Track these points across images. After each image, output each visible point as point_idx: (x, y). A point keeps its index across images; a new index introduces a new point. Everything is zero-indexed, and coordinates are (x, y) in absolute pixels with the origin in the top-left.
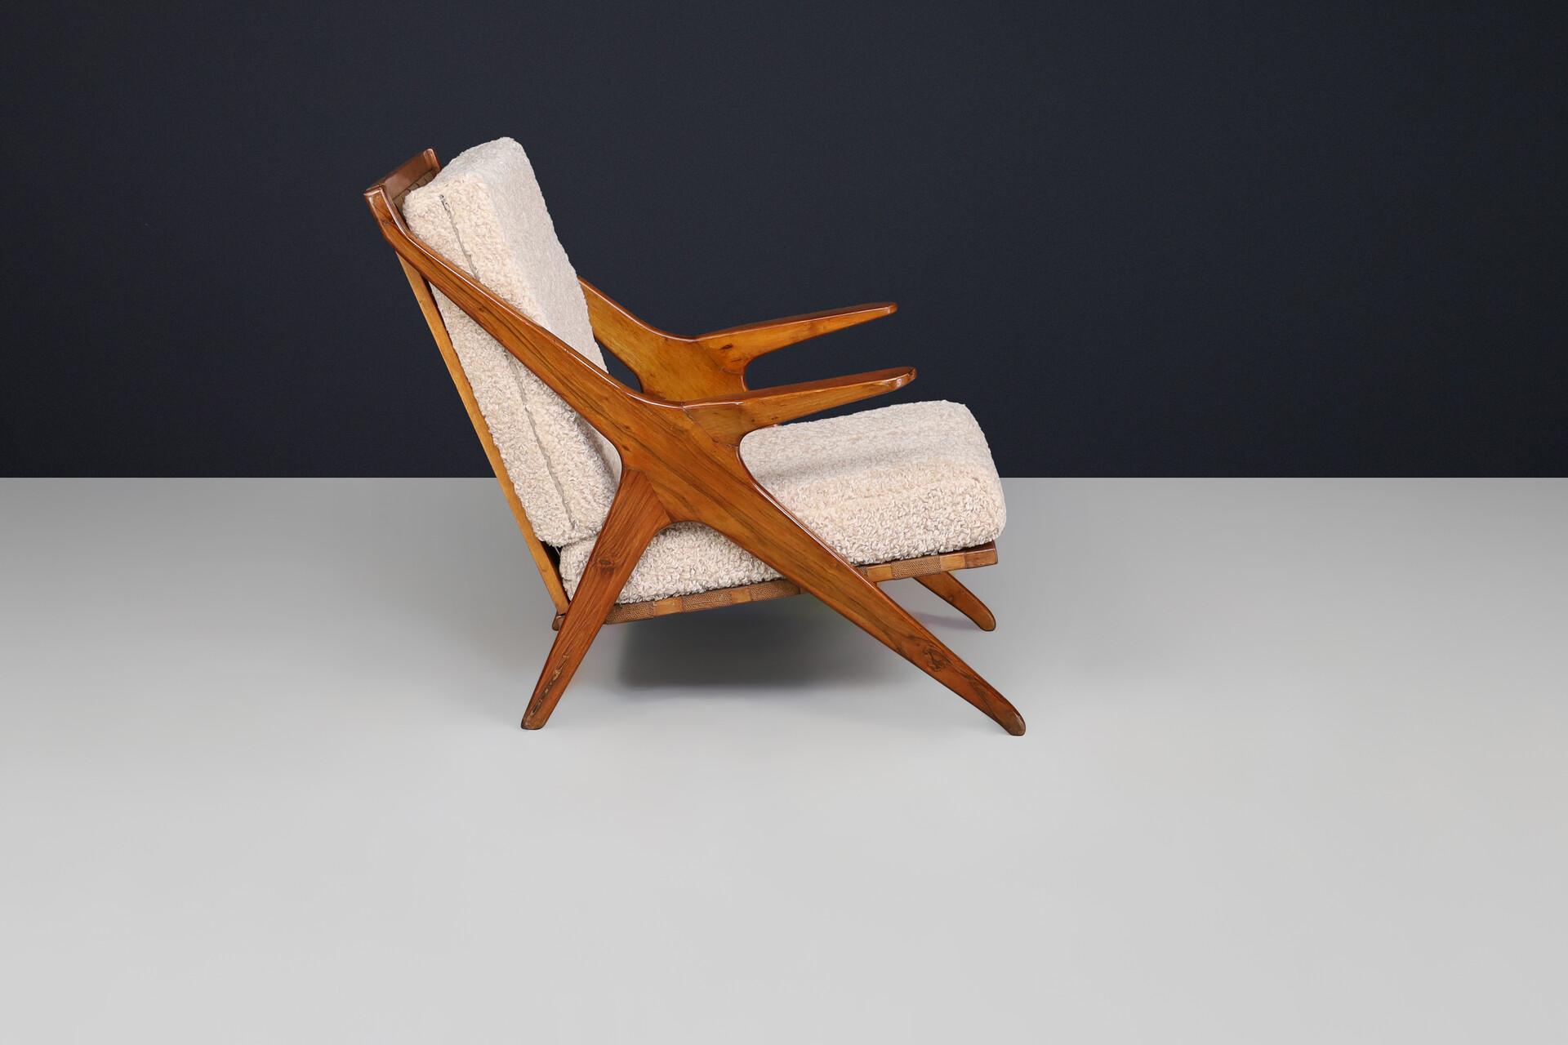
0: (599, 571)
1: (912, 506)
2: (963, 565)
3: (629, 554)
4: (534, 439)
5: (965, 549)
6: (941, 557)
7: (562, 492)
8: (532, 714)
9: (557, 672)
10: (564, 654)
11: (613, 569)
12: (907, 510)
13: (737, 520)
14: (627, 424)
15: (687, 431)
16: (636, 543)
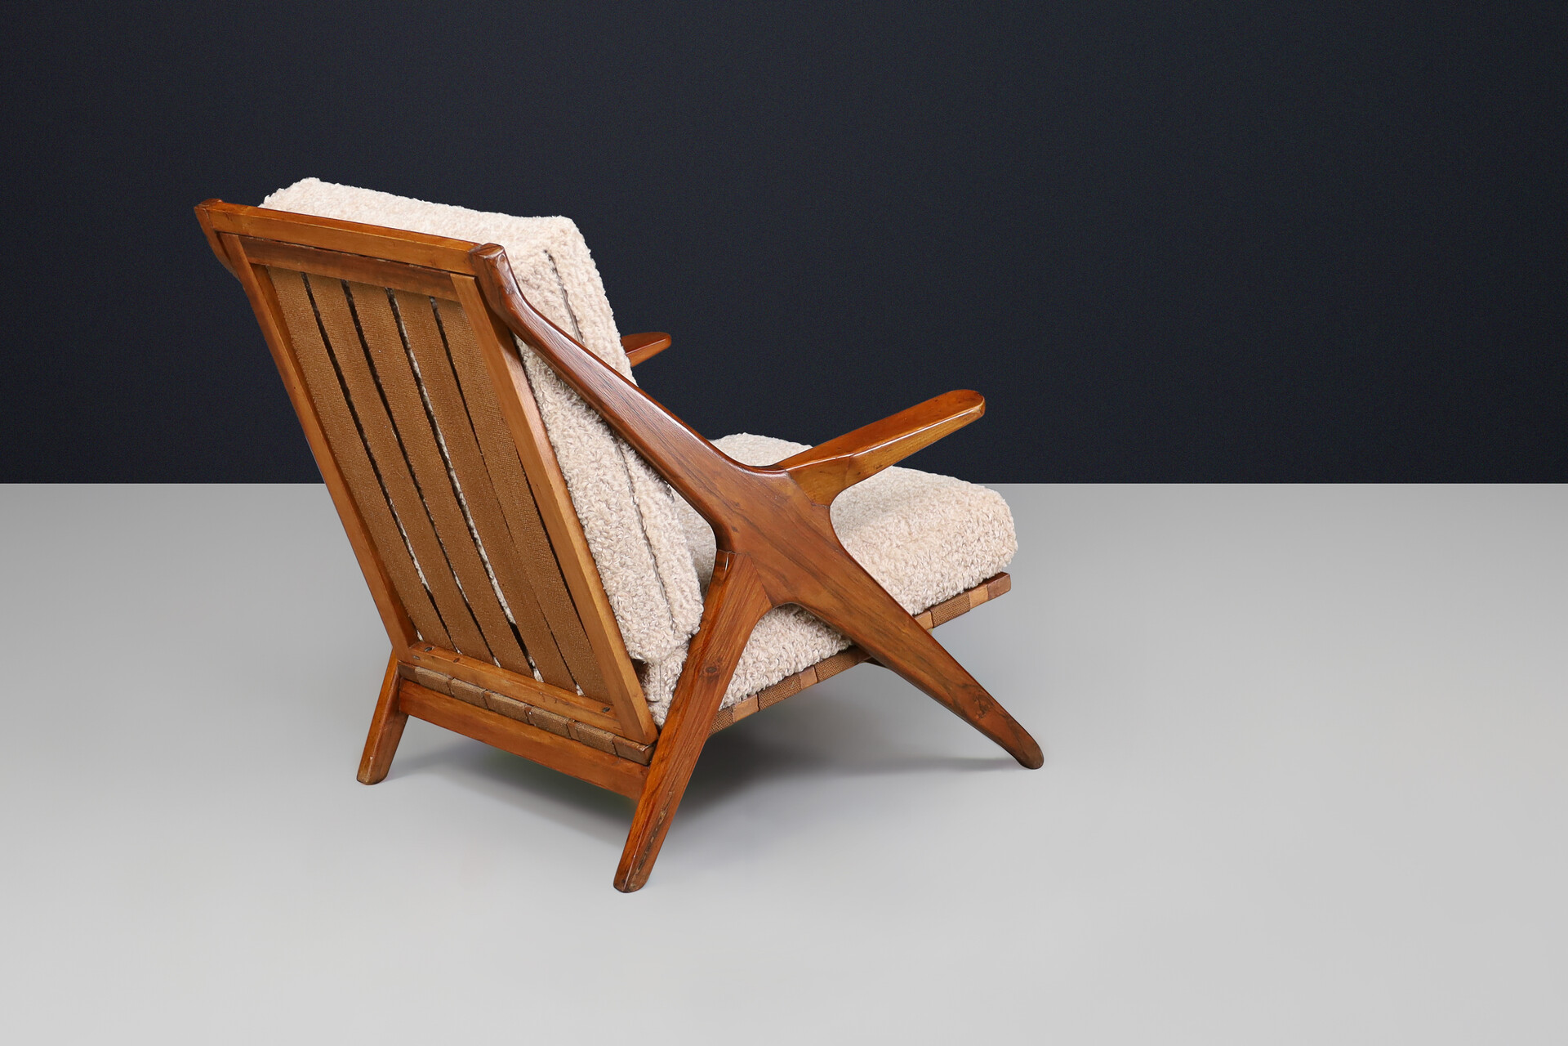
0: (706, 682)
1: (954, 542)
2: (986, 598)
3: (733, 654)
4: (641, 535)
5: (986, 581)
6: (970, 593)
7: (665, 594)
8: (638, 871)
9: (663, 814)
10: (670, 791)
11: (718, 676)
12: (950, 549)
13: (829, 592)
14: (737, 500)
15: (789, 497)
16: (740, 640)
